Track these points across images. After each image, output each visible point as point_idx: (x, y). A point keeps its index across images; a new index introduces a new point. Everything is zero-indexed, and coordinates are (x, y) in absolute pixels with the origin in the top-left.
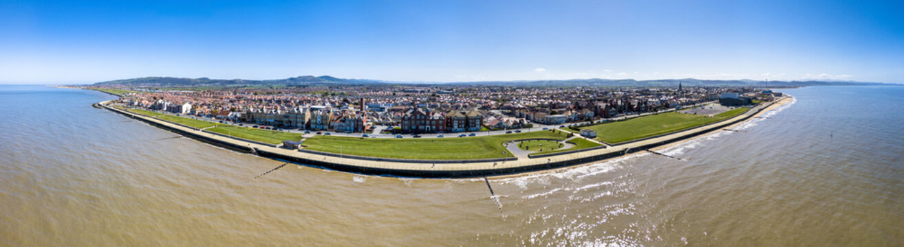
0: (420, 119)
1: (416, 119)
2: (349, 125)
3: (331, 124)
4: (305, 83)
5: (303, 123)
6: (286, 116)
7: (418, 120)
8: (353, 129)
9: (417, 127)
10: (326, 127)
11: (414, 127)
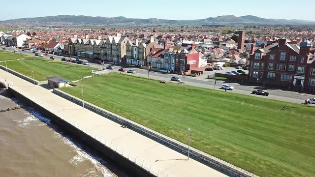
0: (287, 62)
1: (277, 61)
2: (169, 62)
3: (148, 60)
4: (224, 23)
5: (118, 56)
6: (102, 48)
7: (282, 62)
8: (173, 68)
9: (278, 76)
10: (142, 63)
11: (271, 75)
